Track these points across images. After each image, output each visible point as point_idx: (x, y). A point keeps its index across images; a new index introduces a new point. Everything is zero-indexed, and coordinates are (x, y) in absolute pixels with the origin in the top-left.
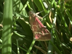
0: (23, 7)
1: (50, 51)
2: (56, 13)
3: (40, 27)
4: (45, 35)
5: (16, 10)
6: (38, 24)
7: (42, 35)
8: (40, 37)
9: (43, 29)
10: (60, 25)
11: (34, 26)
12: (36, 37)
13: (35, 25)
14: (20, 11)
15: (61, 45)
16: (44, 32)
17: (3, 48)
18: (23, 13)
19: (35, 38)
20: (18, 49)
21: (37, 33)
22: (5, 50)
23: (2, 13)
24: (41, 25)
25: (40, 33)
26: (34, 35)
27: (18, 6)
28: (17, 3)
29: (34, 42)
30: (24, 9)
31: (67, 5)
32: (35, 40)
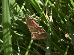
0: (20, 9)
1: (48, 48)
2: (52, 11)
3: (36, 27)
4: (41, 34)
5: (14, 12)
6: (34, 25)
7: (39, 34)
8: (37, 36)
9: (39, 29)
10: (57, 22)
11: (30, 27)
12: (33, 36)
13: (32, 26)
14: (18, 13)
15: (59, 41)
16: (40, 31)
17: (4, 48)
18: (21, 14)
19: (33, 38)
20: (19, 48)
21: (34, 33)
22: (7, 51)
23: (1, 14)
24: (37, 26)
25: (37, 32)
26: (31, 34)
27: (15, 8)
28: (14, 6)
29: (32, 41)
30: (21, 11)
31: (62, 2)
32: (33, 39)
